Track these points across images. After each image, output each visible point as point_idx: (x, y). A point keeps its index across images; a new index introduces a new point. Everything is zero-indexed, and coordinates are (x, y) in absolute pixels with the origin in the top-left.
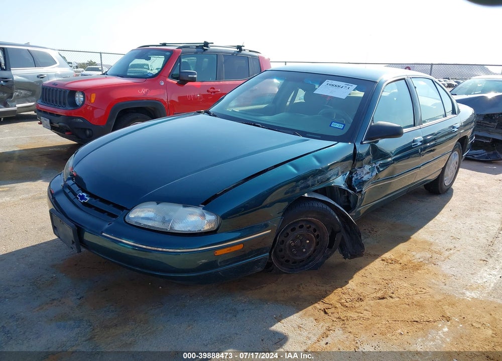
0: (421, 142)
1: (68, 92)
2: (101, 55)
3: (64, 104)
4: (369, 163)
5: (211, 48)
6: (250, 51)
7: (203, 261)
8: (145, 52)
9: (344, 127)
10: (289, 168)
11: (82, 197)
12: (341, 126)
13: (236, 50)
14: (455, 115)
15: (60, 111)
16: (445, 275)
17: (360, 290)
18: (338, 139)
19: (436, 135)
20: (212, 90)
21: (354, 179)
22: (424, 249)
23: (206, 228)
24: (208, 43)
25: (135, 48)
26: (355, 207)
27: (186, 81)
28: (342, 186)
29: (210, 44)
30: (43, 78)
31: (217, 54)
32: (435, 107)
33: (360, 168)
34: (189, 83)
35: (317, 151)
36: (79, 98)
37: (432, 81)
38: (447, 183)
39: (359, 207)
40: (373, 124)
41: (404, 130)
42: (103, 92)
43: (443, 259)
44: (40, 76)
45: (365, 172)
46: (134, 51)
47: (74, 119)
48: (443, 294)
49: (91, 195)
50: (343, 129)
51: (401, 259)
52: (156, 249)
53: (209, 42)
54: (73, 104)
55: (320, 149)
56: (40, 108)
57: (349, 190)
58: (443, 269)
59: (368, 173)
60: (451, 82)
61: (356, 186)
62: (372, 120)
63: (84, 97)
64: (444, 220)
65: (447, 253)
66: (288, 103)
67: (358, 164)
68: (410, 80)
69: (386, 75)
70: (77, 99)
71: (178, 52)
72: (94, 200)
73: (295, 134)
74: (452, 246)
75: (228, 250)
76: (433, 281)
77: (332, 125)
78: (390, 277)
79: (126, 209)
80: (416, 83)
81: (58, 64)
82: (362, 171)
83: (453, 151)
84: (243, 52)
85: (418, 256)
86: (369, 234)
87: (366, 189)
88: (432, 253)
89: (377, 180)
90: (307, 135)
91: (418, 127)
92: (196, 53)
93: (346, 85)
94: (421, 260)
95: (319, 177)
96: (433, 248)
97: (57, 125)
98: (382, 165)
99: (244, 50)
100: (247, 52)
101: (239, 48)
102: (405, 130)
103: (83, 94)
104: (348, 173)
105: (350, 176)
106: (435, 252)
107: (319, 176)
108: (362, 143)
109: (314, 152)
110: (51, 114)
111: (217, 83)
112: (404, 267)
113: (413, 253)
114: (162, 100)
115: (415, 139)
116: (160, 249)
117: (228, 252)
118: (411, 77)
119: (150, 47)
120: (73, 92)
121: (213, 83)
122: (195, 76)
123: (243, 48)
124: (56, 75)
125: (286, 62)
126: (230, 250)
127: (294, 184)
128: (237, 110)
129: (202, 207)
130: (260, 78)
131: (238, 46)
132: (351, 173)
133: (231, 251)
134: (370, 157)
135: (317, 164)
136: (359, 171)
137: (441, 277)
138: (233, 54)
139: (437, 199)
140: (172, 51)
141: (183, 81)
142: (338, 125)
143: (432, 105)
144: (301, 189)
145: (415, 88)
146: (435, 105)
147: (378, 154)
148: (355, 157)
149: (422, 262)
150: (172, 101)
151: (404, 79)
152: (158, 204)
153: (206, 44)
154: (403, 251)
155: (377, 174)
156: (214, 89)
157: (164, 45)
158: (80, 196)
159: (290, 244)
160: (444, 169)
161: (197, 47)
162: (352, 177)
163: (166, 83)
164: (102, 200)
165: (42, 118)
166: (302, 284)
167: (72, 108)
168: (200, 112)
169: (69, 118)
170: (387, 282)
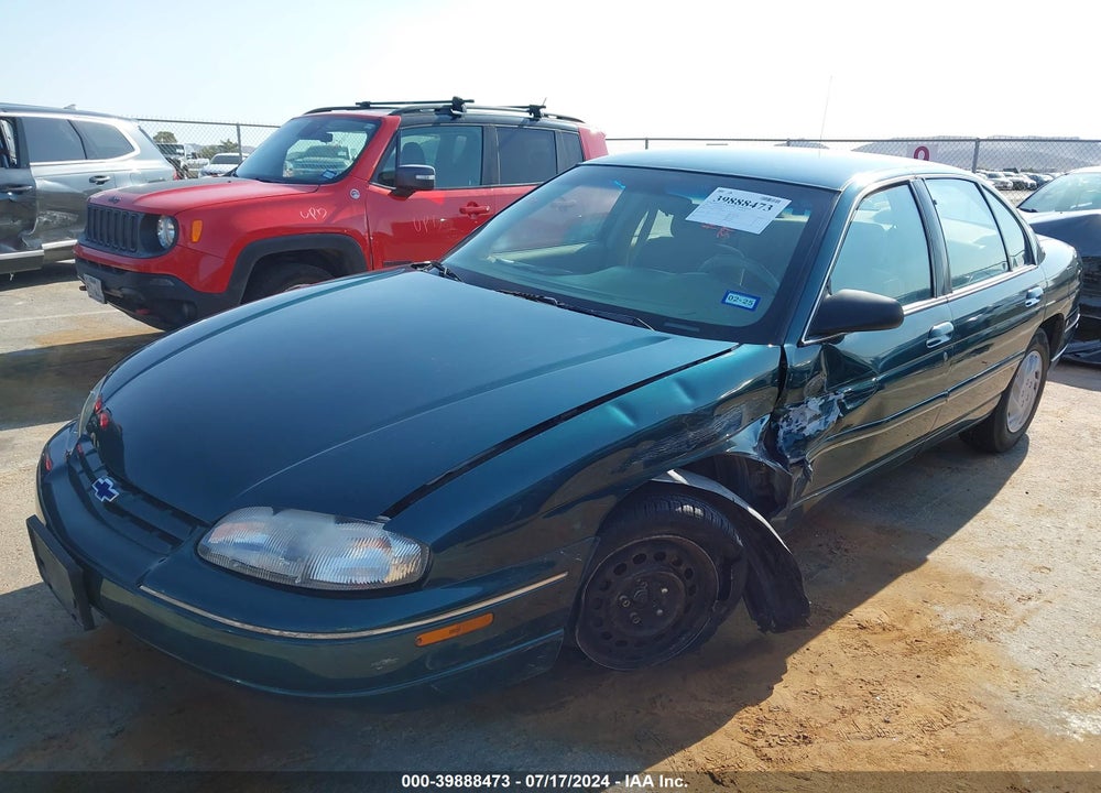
0: (949, 335)
1: (141, 217)
2: (238, 130)
3: (134, 244)
4: (819, 393)
5: (469, 111)
6: (559, 118)
7: (386, 661)
8: (320, 124)
9: (756, 304)
10: (615, 413)
11: (104, 489)
12: (748, 302)
13: (527, 115)
14: (1032, 266)
15: (125, 261)
16: (1016, 671)
17: (802, 711)
18: (740, 335)
19: (990, 311)
20: (472, 208)
21: (781, 433)
22: (963, 598)
23: (395, 575)
24: (462, 102)
25: (300, 115)
26: (784, 502)
27: (413, 190)
28: (752, 452)
29: (467, 104)
30: (102, 182)
31: (483, 126)
32: (982, 247)
33: (798, 405)
34: (417, 193)
35: (687, 366)
36: (166, 231)
37: (976, 184)
38: (1013, 427)
39: (795, 501)
40: (828, 296)
41: (904, 308)
42: (221, 217)
43: (1011, 624)
44: (98, 181)
45: (809, 417)
46: (296, 122)
47: (155, 280)
48: (1013, 723)
49: (123, 483)
50: (753, 309)
51: (907, 624)
52: (265, 630)
53: (464, 99)
54: (154, 244)
55: (696, 363)
56: (84, 254)
57: (768, 463)
58: (1011, 654)
59: (816, 417)
60: (1020, 179)
61: (788, 449)
62: (828, 287)
63: (177, 230)
64: (1011, 519)
65: (1020, 609)
66: (634, 240)
67: (792, 396)
68: (920, 184)
69: (862, 174)
70: (161, 233)
71: (393, 123)
72: (131, 497)
73: (635, 323)
74: (1032, 590)
75: (451, 632)
76: (988, 686)
77: (727, 301)
78: (880, 676)
79: (203, 524)
80: (935, 191)
81: (138, 151)
82: (803, 414)
83: (1027, 352)
84: (543, 120)
85: (949, 616)
86: (830, 557)
87: (812, 455)
88: (985, 608)
89: (842, 431)
90: (667, 324)
91: (942, 299)
92: (436, 124)
93: (765, 199)
94: (956, 627)
95: (691, 434)
96: (984, 594)
97: (118, 294)
98: (851, 397)
99: (546, 116)
100: (552, 121)
101: (535, 110)
102: (907, 309)
103: (175, 222)
104: (767, 418)
105: (773, 426)
106: (992, 606)
107: (691, 430)
108: (800, 345)
109: (680, 369)
110: (107, 268)
111: (483, 192)
112: (914, 648)
113: (936, 607)
114: (355, 234)
115: (935, 328)
116: (276, 632)
117: (454, 635)
118: (924, 176)
119: (334, 112)
120: (152, 217)
121: (473, 193)
122: (432, 177)
123: (542, 111)
124: (133, 177)
125: (647, 140)
126: (459, 630)
127: (626, 453)
128: (508, 259)
129: (382, 522)
130: (563, 183)
131: (531, 107)
132: (774, 417)
133: (460, 633)
134: (823, 377)
135: (685, 402)
136: (794, 413)
137: (1006, 675)
138: (521, 125)
139: (993, 463)
140: (379, 121)
141: (404, 188)
142: (741, 301)
143: (975, 243)
144: (647, 464)
145: (934, 203)
146: (982, 241)
147: (843, 369)
148: (784, 380)
149: (957, 632)
150: (379, 236)
151: (907, 183)
152: (276, 512)
153: (458, 103)
154: (910, 604)
155: (839, 417)
156: (476, 205)
157: (366, 106)
158: (98, 485)
159: (619, 604)
160: (1005, 395)
161: (437, 110)
162: (778, 428)
163: (366, 194)
164: (150, 499)
165: (85, 276)
166: (661, 696)
167: (150, 255)
168: (423, 266)
169: (143, 277)
170: (870, 688)
